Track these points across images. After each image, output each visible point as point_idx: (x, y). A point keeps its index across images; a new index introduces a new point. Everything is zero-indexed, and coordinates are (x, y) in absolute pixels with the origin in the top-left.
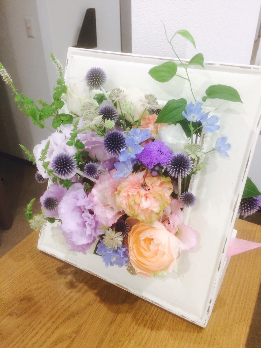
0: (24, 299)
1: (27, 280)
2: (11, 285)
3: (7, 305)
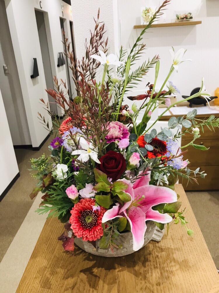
0: (68, 277)
1: (61, 265)
2: (52, 273)
3: (59, 286)
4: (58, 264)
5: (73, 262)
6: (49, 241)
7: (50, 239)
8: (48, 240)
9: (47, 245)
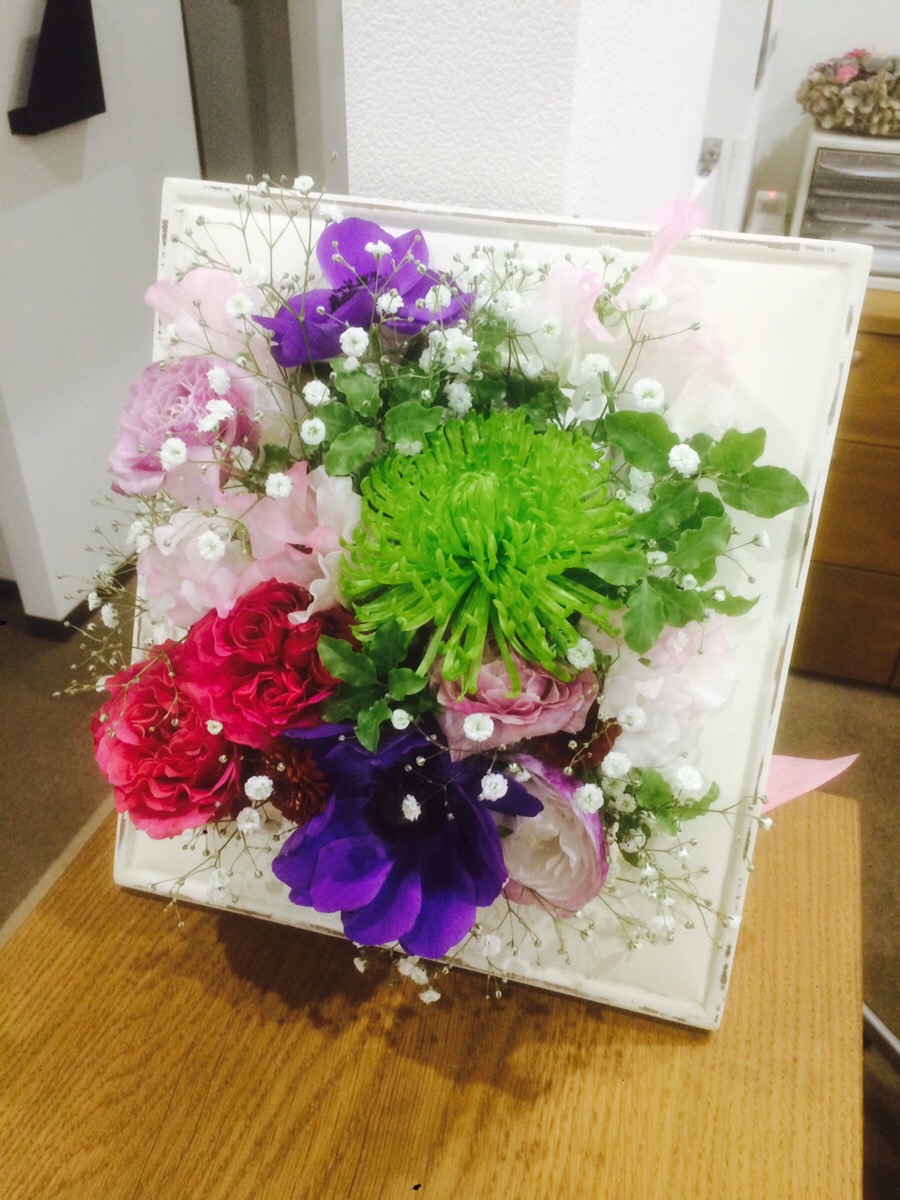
4: (33, 1128)
5: (106, 1144)
6: (47, 974)
7: (57, 962)
8: (45, 964)
9: (29, 997)
